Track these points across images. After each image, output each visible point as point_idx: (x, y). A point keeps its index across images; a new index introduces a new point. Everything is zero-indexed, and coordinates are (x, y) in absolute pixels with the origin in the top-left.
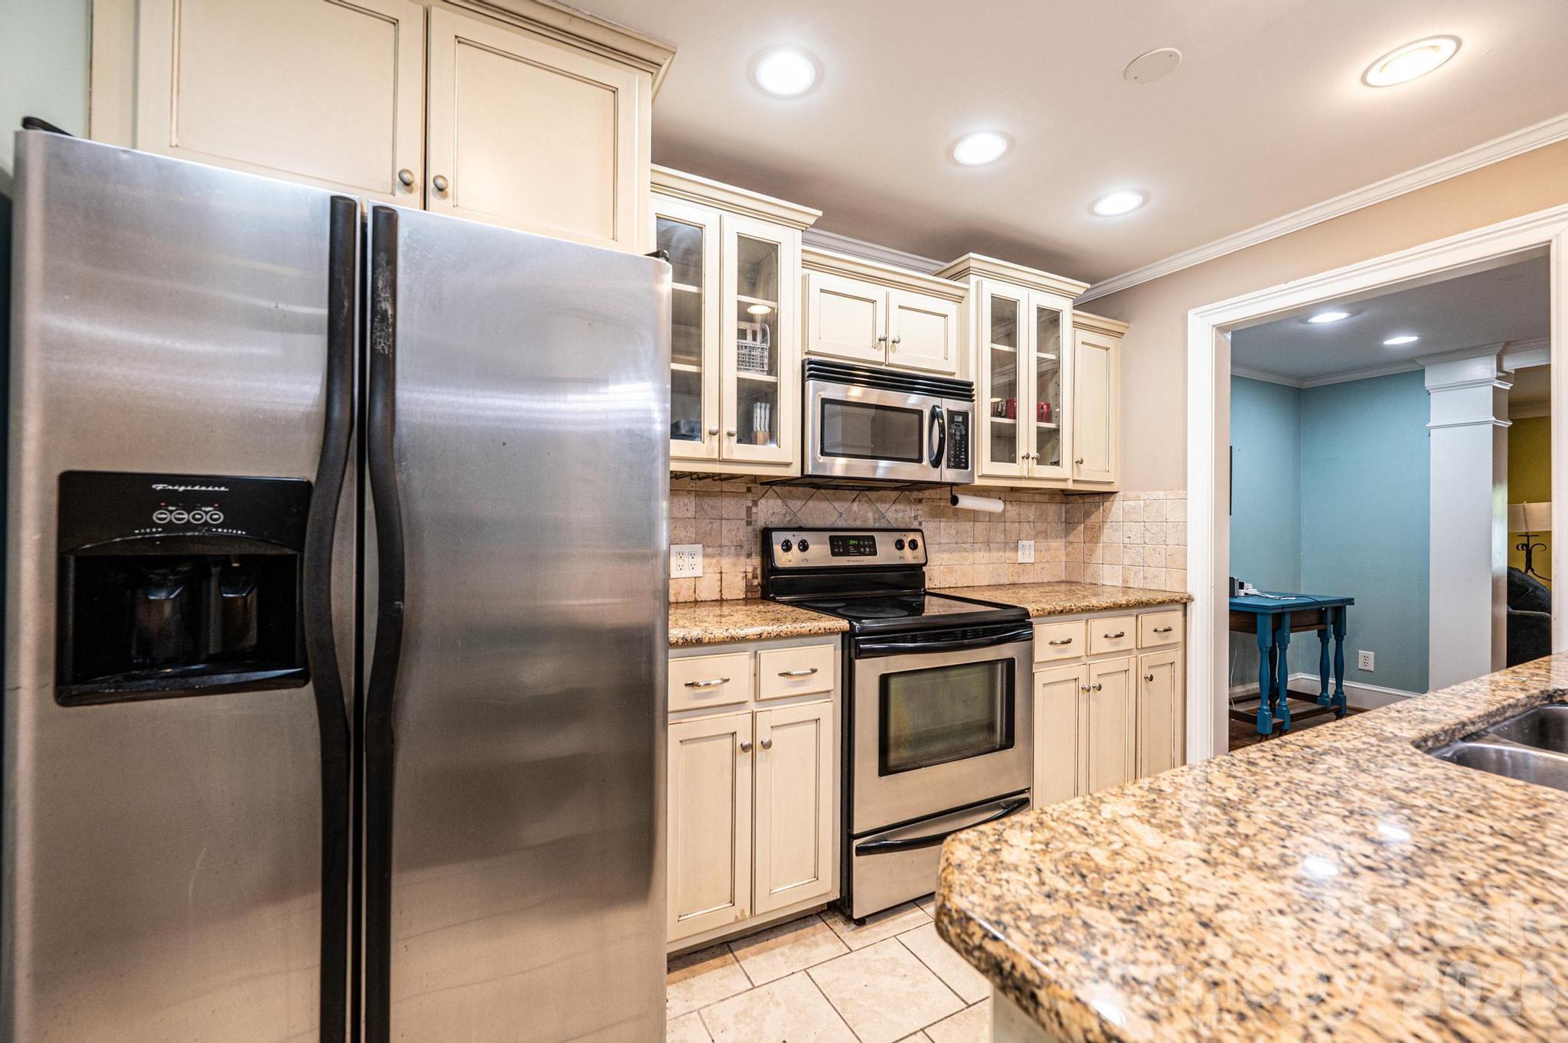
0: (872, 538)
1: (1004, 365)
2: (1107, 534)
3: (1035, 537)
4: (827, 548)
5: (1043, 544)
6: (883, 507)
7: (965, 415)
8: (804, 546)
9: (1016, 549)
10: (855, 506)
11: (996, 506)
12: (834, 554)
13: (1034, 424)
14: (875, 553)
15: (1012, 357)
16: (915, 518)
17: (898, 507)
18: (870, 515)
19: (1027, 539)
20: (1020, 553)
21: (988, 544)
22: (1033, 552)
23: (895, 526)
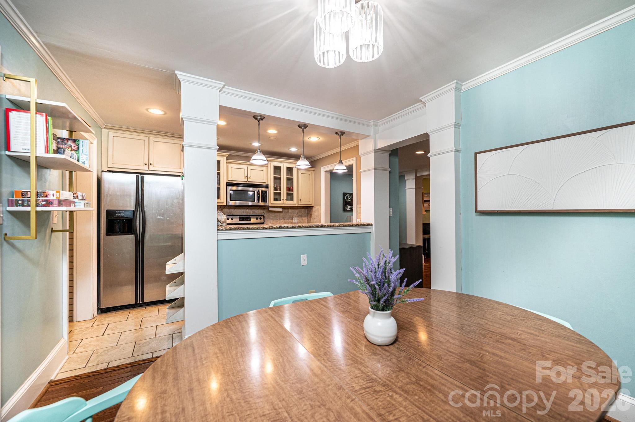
0: (250, 217)
1: (277, 180)
2: (313, 216)
3: (298, 217)
4: (238, 219)
5: (300, 219)
6: (254, 210)
7: (266, 192)
8: (232, 219)
9: (292, 219)
10: (247, 210)
11: (281, 210)
12: (240, 220)
13: (286, 192)
14: (250, 220)
15: (280, 178)
16: (263, 212)
17: (259, 210)
18: (251, 212)
19: (296, 217)
20: (293, 220)
21: (284, 218)
22: (297, 220)
23: (258, 214)
